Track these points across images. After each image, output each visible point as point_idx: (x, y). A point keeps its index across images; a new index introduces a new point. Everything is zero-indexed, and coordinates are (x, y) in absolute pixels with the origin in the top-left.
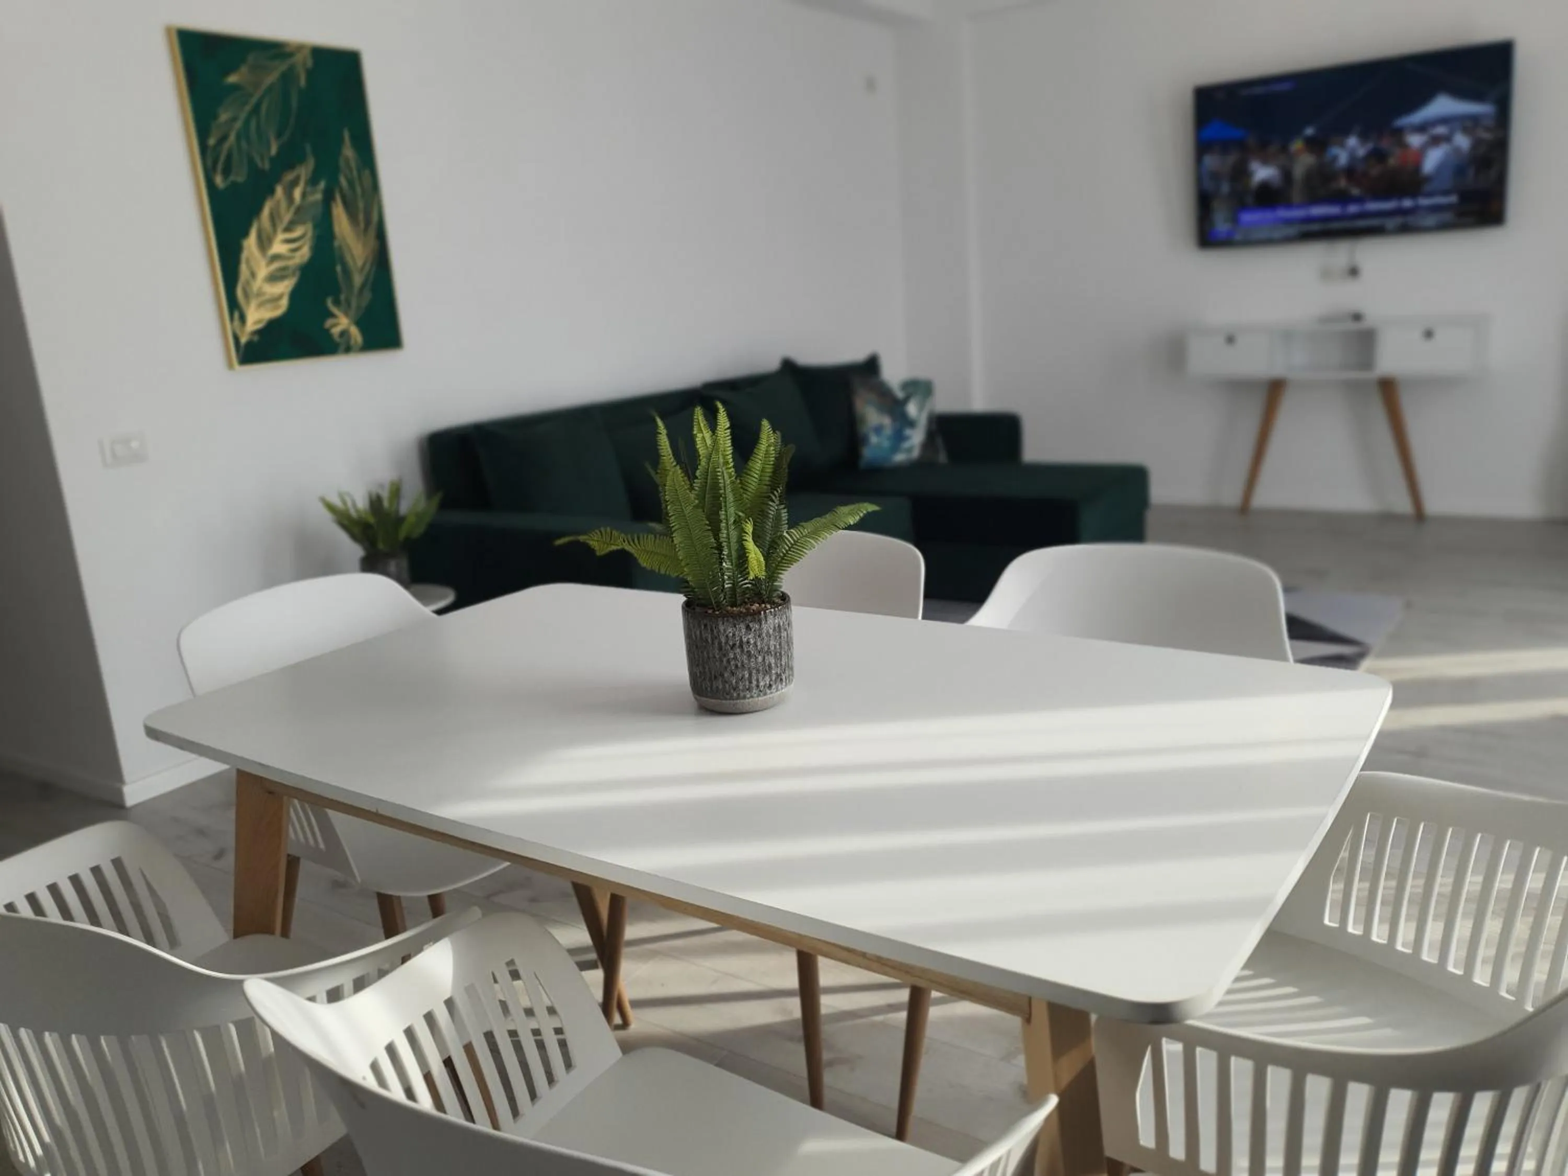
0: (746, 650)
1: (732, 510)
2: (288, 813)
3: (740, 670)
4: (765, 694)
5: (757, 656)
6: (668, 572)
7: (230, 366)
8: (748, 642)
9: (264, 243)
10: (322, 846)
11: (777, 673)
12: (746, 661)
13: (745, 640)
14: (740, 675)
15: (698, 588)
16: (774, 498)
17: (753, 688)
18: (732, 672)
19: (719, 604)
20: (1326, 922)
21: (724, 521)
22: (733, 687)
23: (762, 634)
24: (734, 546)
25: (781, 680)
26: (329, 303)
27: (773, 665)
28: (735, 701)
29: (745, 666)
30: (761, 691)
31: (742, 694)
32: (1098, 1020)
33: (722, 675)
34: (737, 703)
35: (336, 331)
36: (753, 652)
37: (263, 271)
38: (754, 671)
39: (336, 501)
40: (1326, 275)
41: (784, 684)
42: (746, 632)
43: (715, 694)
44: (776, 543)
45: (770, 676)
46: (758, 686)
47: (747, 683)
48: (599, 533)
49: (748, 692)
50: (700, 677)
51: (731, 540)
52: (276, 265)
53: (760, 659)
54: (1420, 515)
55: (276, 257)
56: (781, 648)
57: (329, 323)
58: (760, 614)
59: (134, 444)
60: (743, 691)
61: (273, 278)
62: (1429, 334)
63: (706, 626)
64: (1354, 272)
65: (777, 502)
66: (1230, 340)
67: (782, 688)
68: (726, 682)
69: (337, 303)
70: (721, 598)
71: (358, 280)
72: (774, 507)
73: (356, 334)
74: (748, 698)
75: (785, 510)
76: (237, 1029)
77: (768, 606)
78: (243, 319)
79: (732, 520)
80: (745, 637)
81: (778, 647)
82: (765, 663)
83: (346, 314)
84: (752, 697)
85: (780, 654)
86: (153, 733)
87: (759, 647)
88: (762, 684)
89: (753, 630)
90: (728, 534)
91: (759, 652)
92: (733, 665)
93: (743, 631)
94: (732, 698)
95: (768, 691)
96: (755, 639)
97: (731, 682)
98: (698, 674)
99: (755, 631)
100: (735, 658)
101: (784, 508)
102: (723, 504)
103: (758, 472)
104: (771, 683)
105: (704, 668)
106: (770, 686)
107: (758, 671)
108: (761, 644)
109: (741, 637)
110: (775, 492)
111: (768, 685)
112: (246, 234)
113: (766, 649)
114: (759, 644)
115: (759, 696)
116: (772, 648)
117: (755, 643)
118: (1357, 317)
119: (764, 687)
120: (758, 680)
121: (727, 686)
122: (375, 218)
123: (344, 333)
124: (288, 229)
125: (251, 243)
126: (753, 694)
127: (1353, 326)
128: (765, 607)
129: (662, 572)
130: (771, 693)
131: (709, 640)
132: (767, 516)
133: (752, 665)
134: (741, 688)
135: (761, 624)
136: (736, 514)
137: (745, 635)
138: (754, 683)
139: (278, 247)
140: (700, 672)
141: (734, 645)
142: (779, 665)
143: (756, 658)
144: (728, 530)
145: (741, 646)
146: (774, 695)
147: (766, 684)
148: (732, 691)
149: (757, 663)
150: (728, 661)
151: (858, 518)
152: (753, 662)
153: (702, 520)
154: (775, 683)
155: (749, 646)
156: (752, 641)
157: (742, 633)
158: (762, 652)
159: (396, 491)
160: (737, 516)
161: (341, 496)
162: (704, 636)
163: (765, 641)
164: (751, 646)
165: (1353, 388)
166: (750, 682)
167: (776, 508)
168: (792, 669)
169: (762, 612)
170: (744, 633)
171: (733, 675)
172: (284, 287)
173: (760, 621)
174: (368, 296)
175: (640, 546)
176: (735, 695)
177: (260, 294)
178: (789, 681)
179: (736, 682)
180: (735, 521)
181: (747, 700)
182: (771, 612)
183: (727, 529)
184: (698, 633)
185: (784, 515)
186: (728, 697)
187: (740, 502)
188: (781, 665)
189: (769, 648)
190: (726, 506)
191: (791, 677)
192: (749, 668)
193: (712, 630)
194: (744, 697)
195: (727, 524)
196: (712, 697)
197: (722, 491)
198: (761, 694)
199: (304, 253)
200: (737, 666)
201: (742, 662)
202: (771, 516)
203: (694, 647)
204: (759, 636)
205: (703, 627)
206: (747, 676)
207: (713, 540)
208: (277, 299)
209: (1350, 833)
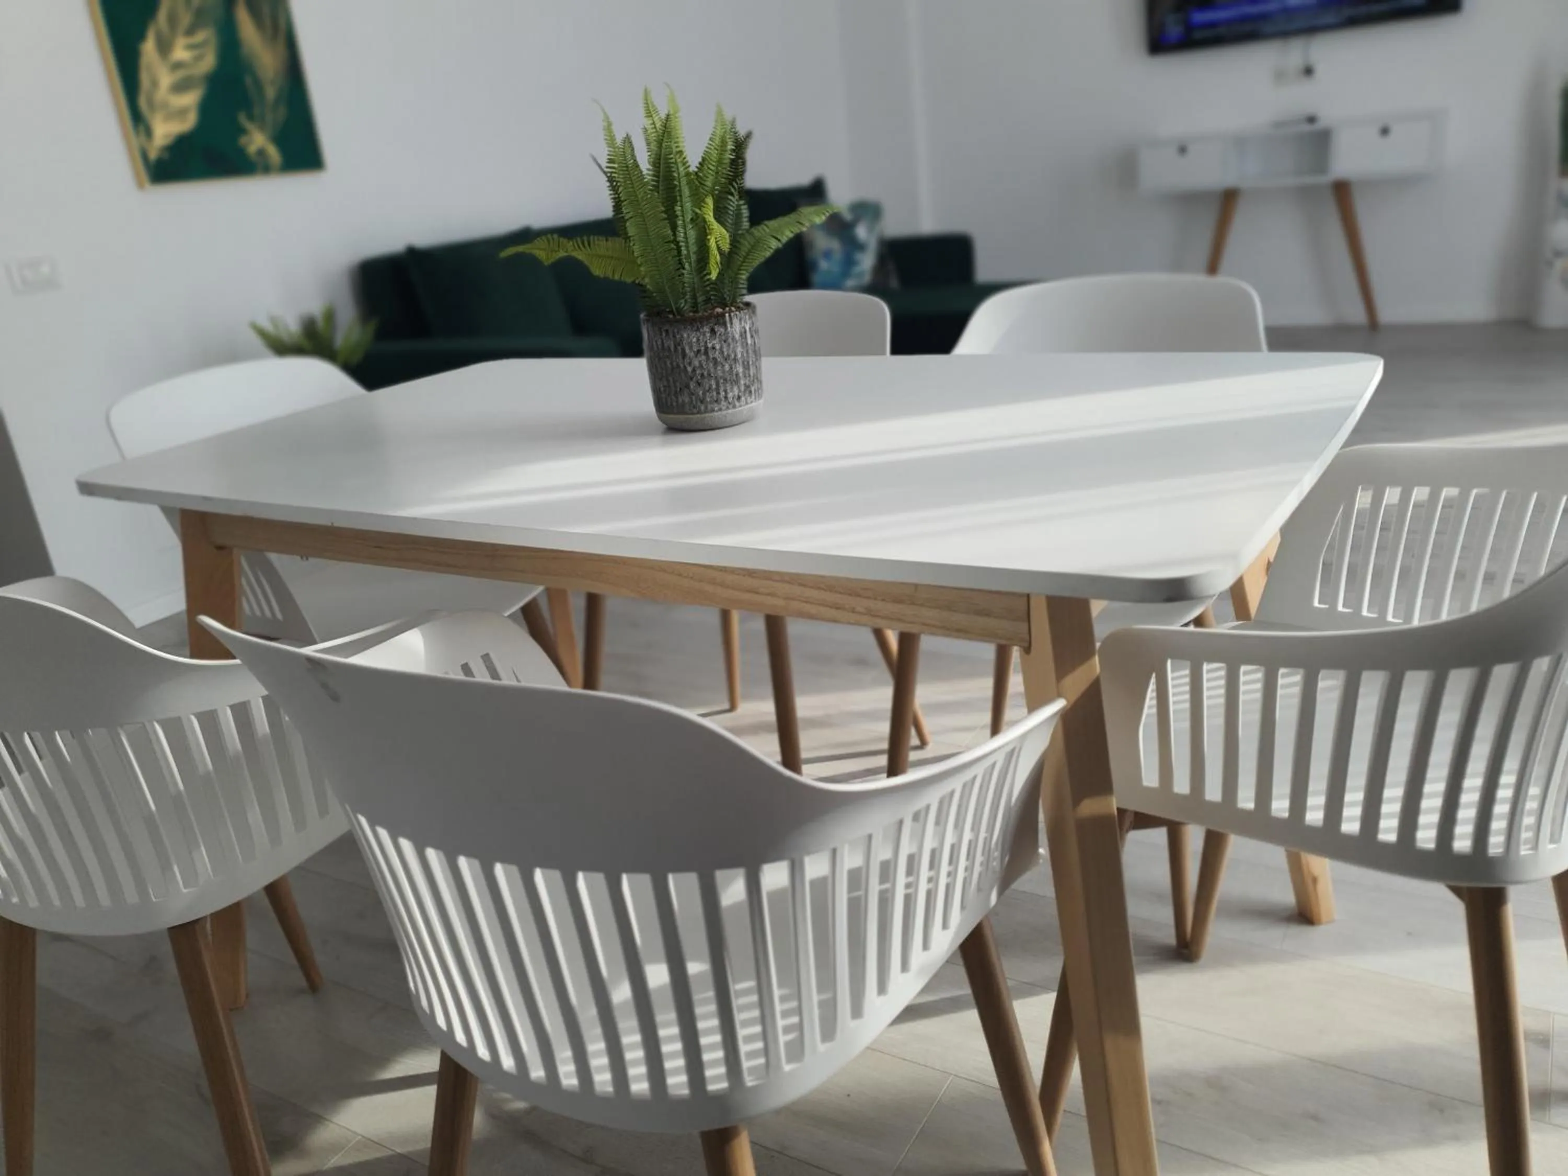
0: (711, 356)
1: (688, 205)
2: (240, 563)
3: (706, 380)
4: (734, 407)
5: (724, 364)
6: (622, 278)
7: (140, 186)
8: (714, 348)
9: (164, 48)
10: (279, 616)
11: (745, 384)
12: (712, 370)
13: (710, 345)
14: (707, 385)
15: (656, 292)
16: (733, 190)
17: (721, 400)
18: (697, 382)
19: (679, 311)
20: (1316, 604)
21: (681, 218)
22: (700, 399)
23: (728, 339)
24: (693, 248)
25: (750, 392)
26: (242, 119)
27: (741, 375)
28: (703, 416)
29: (712, 375)
30: (729, 403)
31: (709, 407)
32: (1101, 647)
33: (688, 386)
34: (705, 417)
35: (252, 149)
36: (719, 360)
37: (166, 80)
38: (722, 381)
39: (268, 326)
40: (1280, 76)
41: (753, 397)
42: (711, 337)
43: (681, 410)
44: (738, 242)
45: (739, 387)
46: (726, 398)
47: (715, 393)
48: (546, 241)
49: (716, 405)
50: (665, 391)
51: (689, 240)
52: (180, 74)
53: (727, 367)
54: (1373, 324)
55: (178, 66)
56: (748, 356)
57: (243, 140)
58: (725, 316)
59: (45, 269)
60: (711, 403)
61: (180, 87)
62: (1385, 131)
63: (667, 331)
64: (1308, 71)
65: (737, 197)
66: (1183, 150)
67: (752, 402)
68: (693, 394)
69: (251, 117)
70: (681, 303)
71: (270, 93)
72: (733, 203)
73: (273, 153)
74: (717, 411)
75: (746, 207)
76: (198, 720)
77: (733, 309)
78: (149, 133)
79: (689, 217)
80: (710, 343)
81: (745, 355)
82: (732, 372)
83: (262, 128)
84: (720, 410)
85: (748, 362)
86: (87, 488)
87: (726, 353)
88: (730, 395)
89: (718, 333)
90: (685, 233)
91: (726, 359)
92: (699, 374)
93: (708, 335)
94: (699, 412)
95: (737, 404)
96: (721, 343)
97: (698, 393)
98: (662, 389)
99: (720, 335)
100: (701, 366)
101: (744, 204)
102: (678, 198)
103: (714, 164)
104: (740, 394)
105: (668, 381)
106: (739, 398)
107: (725, 380)
108: (728, 350)
109: (706, 342)
110: (735, 184)
111: (737, 397)
112: (141, 37)
113: (733, 356)
114: (725, 350)
115: (728, 408)
116: (739, 356)
117: (721, 349)
118: (1311, 120)
119: (733, 398)
120: (726, 391)
121: (694, 398)
122: (282, 23)
123: (261, 152)
124: (190, 32)
125: (149, 47)
126: (721, 406)
127: (1307, 128)
128: (730, 309)
129: (617, 277)
130: (740, 406)
131: (672, 349)
132: (727, 213)
133: (720, 373)
134: (708, 399)
135: (726, 328)
136: (694, 211)
137: (709, 339)
138: (723, 394)
139: (180, 53)
140: (664, 386)
141: (699, 351)
142: (747, 375)
143: (723, 366)
144: (685, 229)
145: (706, 353)
146: (743, 409)
147: (734, 396)
148: (699, 403)
149: (724, 372)
150: (694, 370)
151: (824, 218)
152: (720, 370)
153: (658, 207)
154: (745, 395)
155: (715, 352)
156: (718, 347)
157: (706, 337)
158: (729, 359)
159: (330, 316)
160: (694, 214)
161: (273, 320)
162: (666, 345)
163: (731, 346)
164: (717, 353)
165: (1305, 193)
166: (718, 393)
167: (736, 203)
168: (760, 382)
169: (727, 315)
170: (708, 338)
171: (700, 385)
172: (190, 99)
173: (725, 324)
174: (282, 112)
175: (591, 250)
176: (703, 408)
177: (165, 105)
178: (759, 394)
179: (703, 394)
180: (692, 219)
181: (716, 414)
182: (736, 315)
183: (684, 227)
184: (659, 343)
185: (745, 212)
186: (695, 411)
187: (697, 197)
188: (750, 376)
189: (736, 356)
190: (681, 201)
191: (760, 391)
192: (716, 377)
193: (674, 336)
194: (713, 411)
195: (684, 221)
196: (678, 413)
197: (676, 183)
198: (731, 406)
199: (209, 62)
200: (702, 375)
201: (709, 371)
202: (731, 213)
203: (657, 359)
204: (725, 341)
205: (664, 334)
206: (714, 386)
207: (670, 232)
208: (182, 113)
209: (1341, 510)
